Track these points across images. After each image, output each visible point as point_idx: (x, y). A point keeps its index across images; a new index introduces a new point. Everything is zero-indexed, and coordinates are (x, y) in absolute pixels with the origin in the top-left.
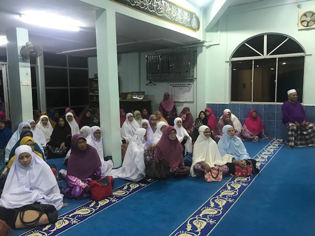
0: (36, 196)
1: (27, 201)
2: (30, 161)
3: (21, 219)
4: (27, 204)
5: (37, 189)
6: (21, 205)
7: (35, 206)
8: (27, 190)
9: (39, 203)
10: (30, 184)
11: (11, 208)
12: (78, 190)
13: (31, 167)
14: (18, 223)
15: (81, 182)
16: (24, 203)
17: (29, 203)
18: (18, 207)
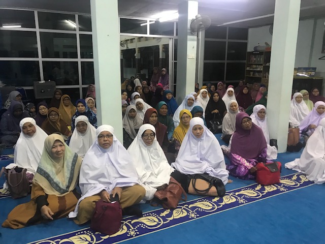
0: (205, 167)
1: (198, 170)
2: (202, 133)
3: (194, 186)
4: (198, 173)
5: (207, 160)
6: (193, 172)
7: (204, 176)
8: (198, 159)
9: (208, 174)
10: (201, 154)
11: (185, 173)
12: (243, 169)
13: (202, 138)
14: (191, 188)
15: (246, 162)
16: (196, 172)
17: (200, 173)
18: (191, 174)
